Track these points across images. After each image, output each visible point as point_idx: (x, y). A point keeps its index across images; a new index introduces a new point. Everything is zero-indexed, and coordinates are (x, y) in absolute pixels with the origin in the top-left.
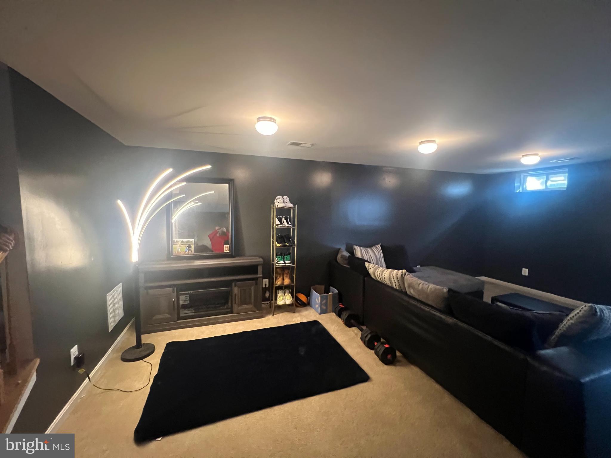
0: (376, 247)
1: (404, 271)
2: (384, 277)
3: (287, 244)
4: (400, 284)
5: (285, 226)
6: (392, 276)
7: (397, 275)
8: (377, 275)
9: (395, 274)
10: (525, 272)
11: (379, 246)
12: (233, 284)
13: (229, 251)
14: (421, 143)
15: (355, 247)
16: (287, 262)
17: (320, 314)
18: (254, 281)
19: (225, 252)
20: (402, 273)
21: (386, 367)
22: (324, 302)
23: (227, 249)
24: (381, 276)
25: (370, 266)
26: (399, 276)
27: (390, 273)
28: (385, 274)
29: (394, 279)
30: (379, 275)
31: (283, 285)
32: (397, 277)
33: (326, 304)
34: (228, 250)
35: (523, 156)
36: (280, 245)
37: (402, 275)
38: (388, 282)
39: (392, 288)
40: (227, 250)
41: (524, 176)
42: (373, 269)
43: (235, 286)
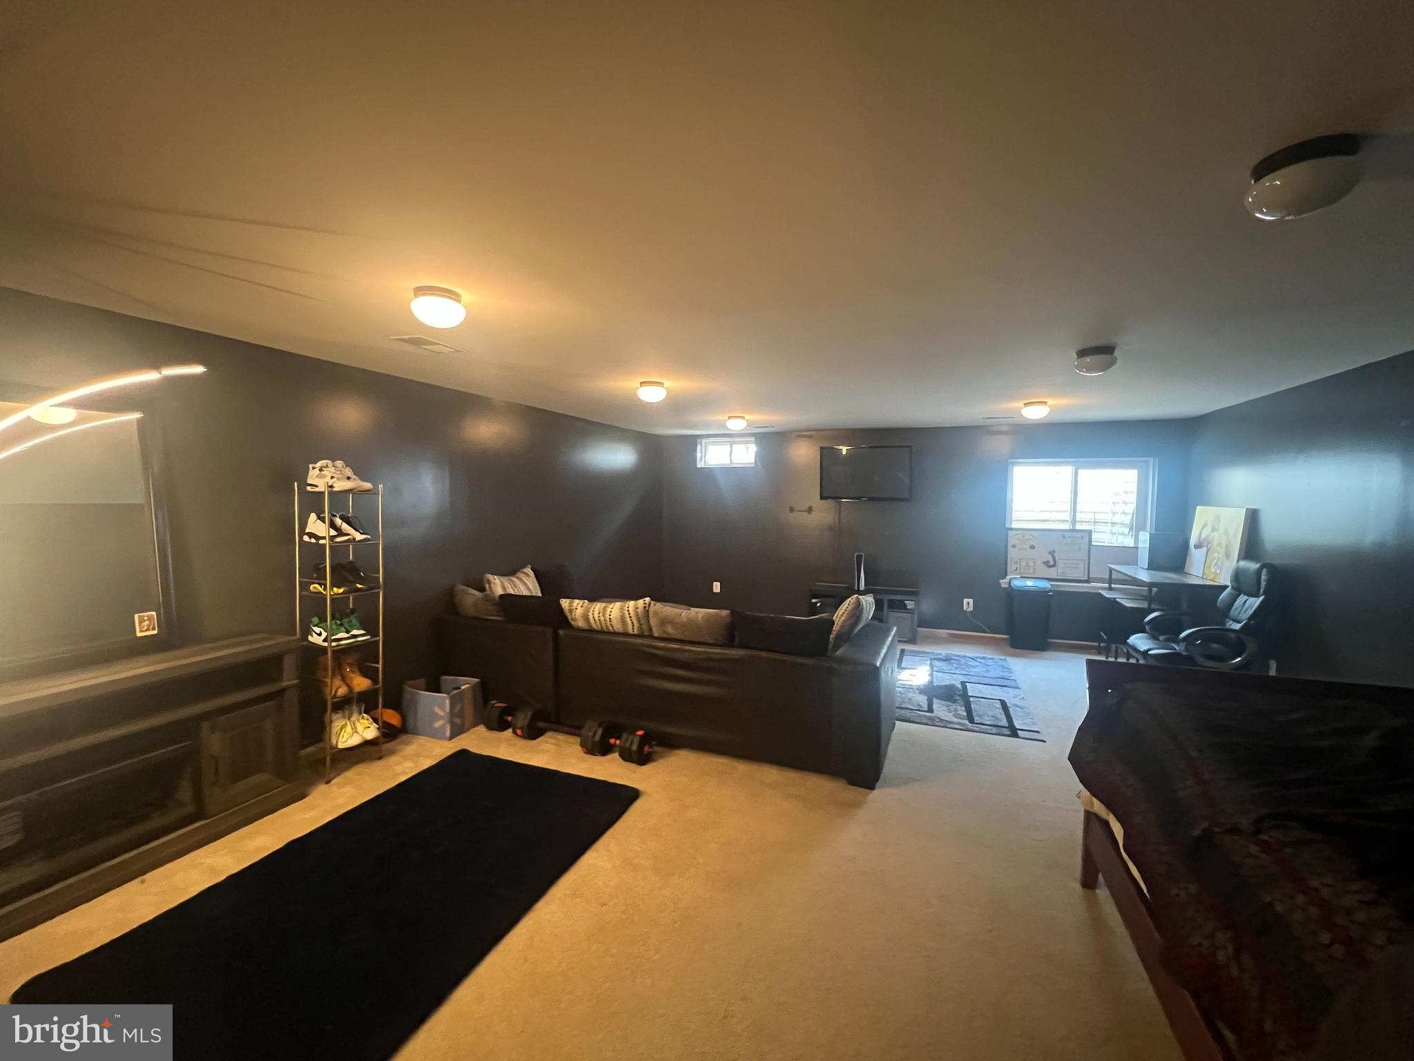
0: (525, 573)
1: (648, 599)
2: (610, 619)
3: (359, 586)
4: (641, 624)
5: (354, 539)
6: (627, 612)
7: (637, 608)
8: (594, 617)
9: (633, 608)
10: (717, 587)
11: (528, 570)
12: (205, 725)
13: (155, 632)
14: (642, 384)
15: (490, 577)
16: (355, 632)
17: (451, 738)
18: (272, 703)
19: (139, 634)
20: (645, 604)
21: (645, 768)
22: (457, 709)
23: (145, 625)
24: (602, 618)
25: (575, 604)
26: (640, 610)
27: (622, 609)
28: (611, 612)
29: (630, 617)
30: (599, 617)
31: (351, 695)
32: (637, 612)
33: (461, 714)
34: (154, 629)
35: (729, 417)
36: (341, 590)
37: (645, 607)
38: (617, 627)
39: (626, 634)
40: (148, 630)
41: (705, 443)
42: (582, 608)
43: (213, 730)
